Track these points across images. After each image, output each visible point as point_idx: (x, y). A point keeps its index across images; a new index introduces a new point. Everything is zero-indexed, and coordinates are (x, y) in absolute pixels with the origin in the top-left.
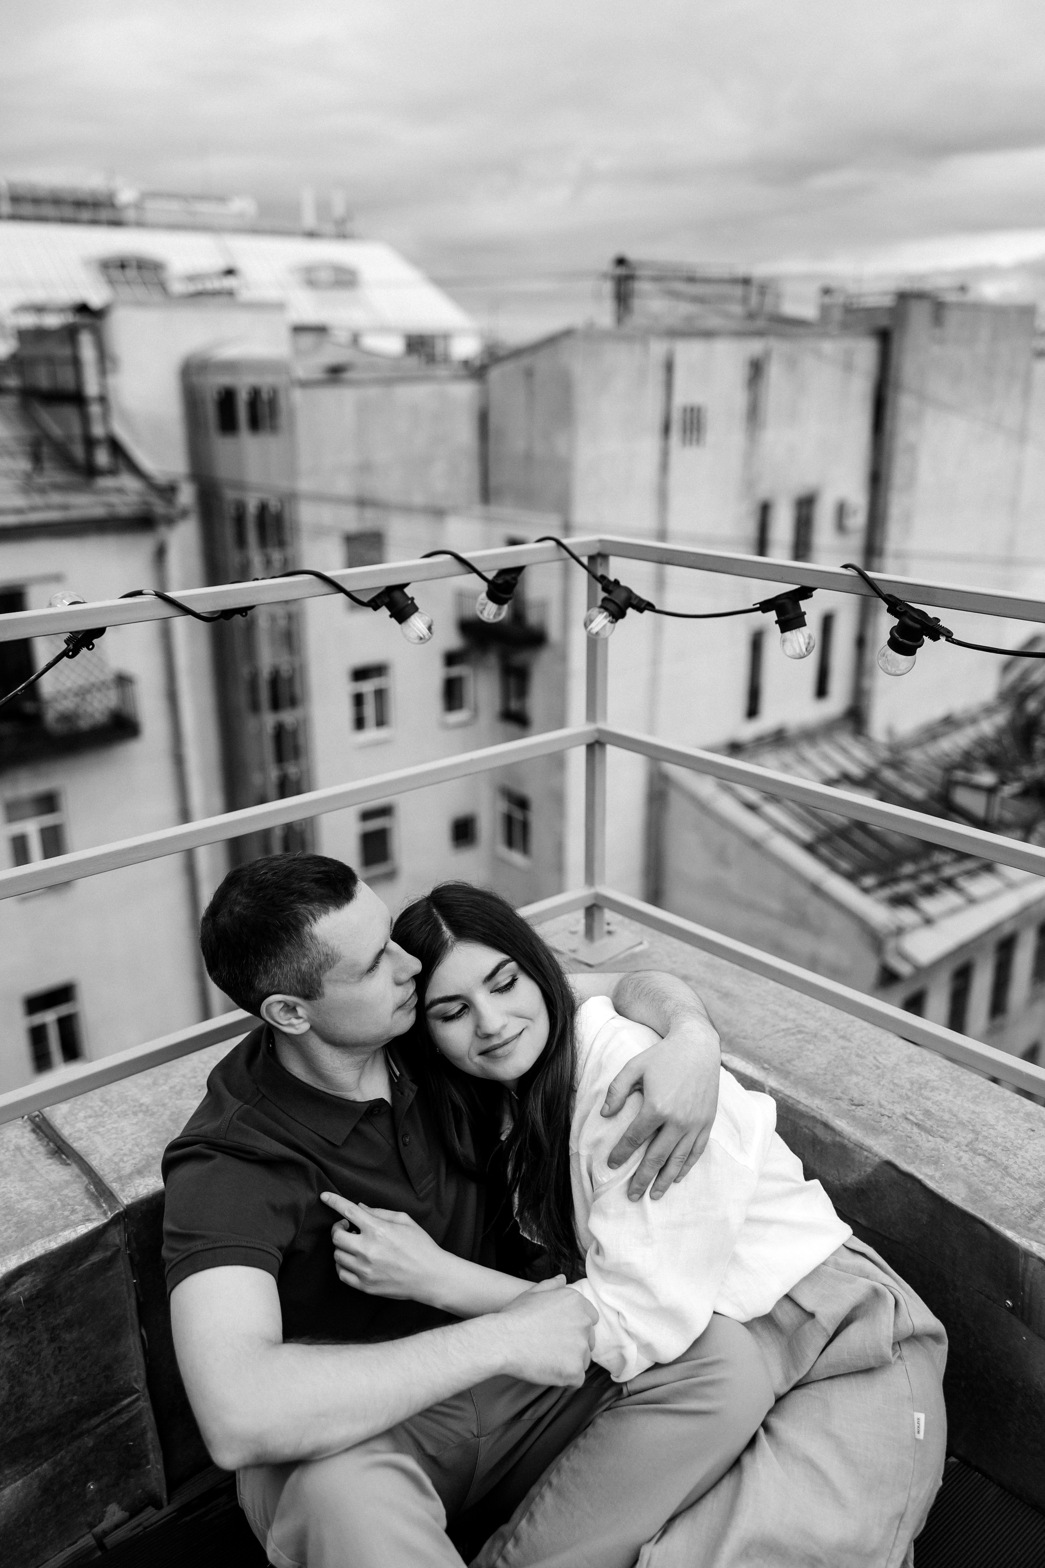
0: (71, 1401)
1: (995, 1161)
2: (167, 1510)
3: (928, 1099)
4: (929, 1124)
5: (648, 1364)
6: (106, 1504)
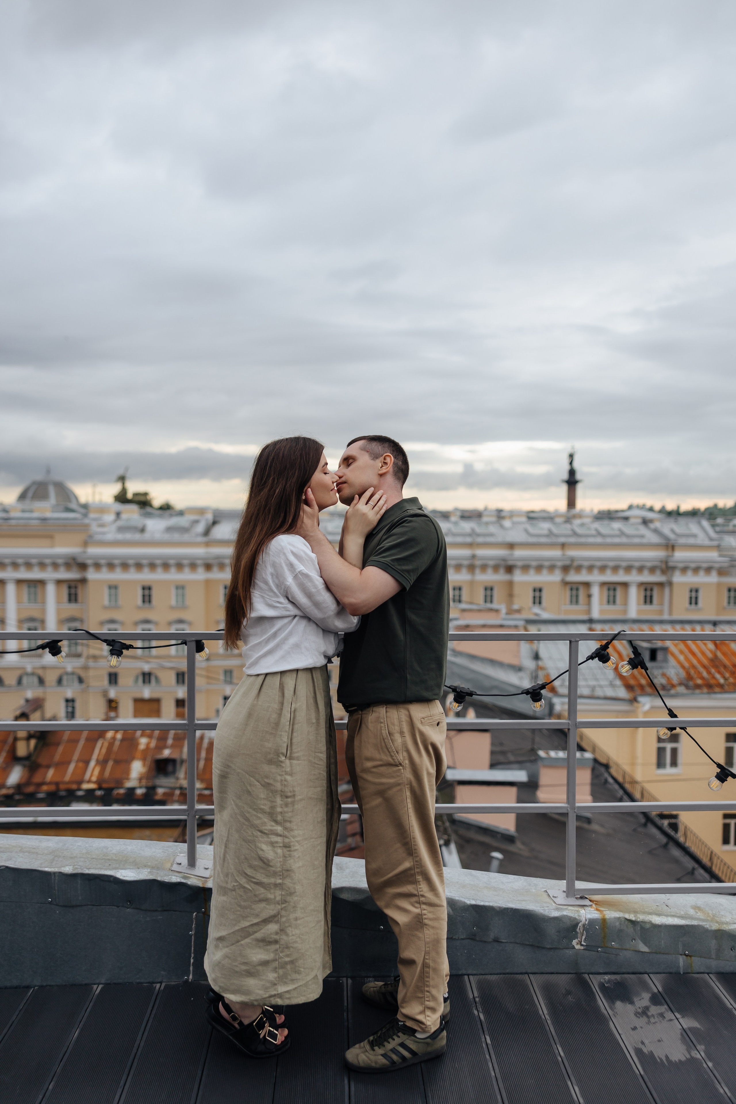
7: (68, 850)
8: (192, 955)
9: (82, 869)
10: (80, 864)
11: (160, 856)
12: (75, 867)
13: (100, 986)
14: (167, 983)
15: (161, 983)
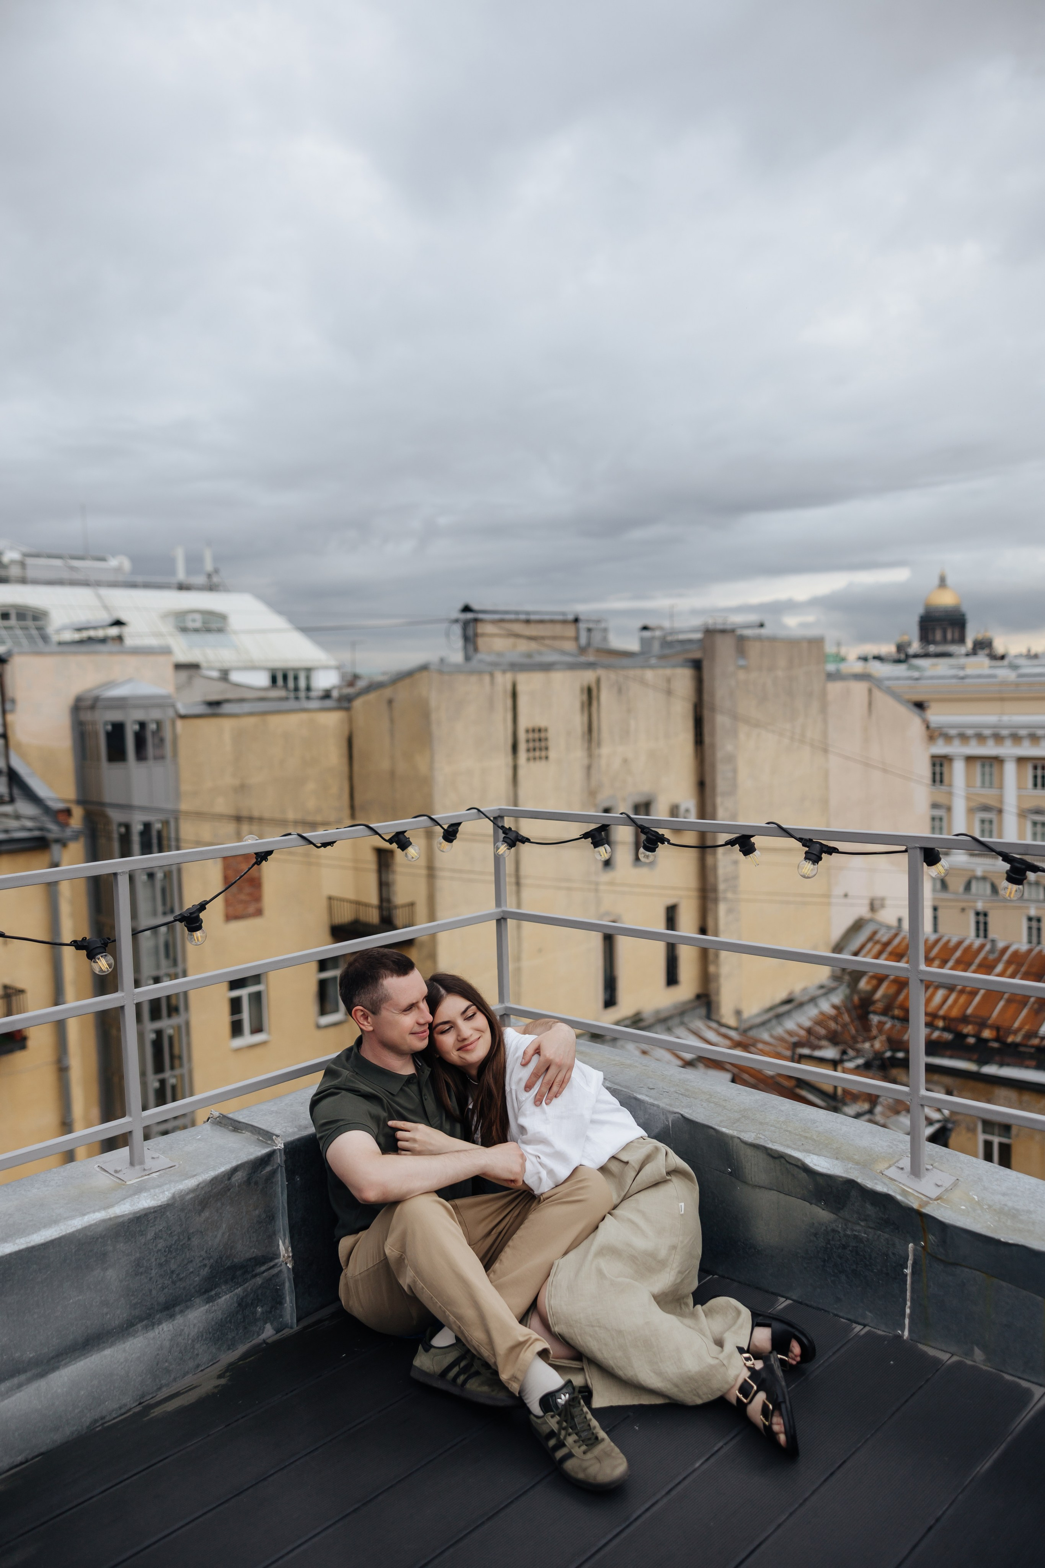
0: (254, 1252)
1: (719, 1105)
2: (296, 1328)
3: (688, 1085)
4: (687, 1093)
5: (553, 1185)
6: (266, 1323)
7: (764, 1113)
8: (908, 1303)
9: (765, 1141)
10: (767, 1133)
11: (879, 1150)
12: (758, 1135)
13: (789, 1302)
14: (872, 1329)
15: (865, 1326)
